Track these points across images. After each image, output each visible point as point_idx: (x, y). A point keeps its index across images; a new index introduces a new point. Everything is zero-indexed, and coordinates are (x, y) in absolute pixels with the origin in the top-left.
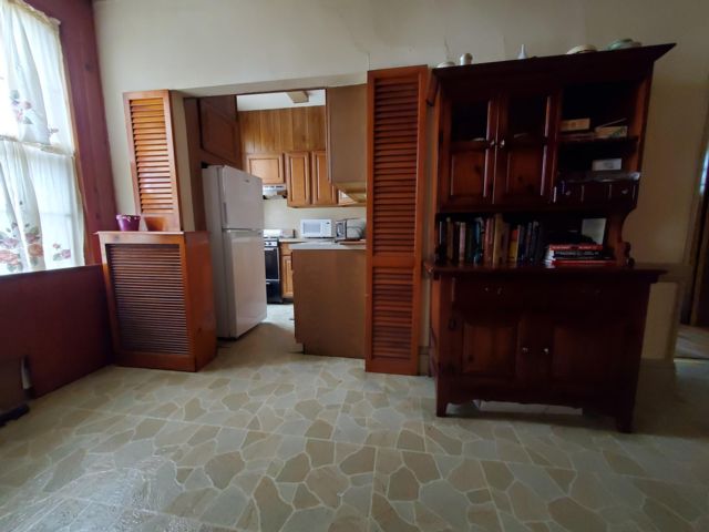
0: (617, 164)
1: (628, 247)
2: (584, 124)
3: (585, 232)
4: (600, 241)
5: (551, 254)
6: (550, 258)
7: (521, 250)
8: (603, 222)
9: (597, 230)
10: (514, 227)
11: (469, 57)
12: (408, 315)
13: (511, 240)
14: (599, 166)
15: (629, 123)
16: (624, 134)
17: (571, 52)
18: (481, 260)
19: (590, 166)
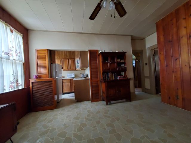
0: (124, 65)
1: (127, 76)
2: (119, 60)
3: (122, 74)
4: (124, 75)
5: (118, 77)
6: (118, 78)
7: (114, 77)
8: (123, 73)
9: (123, 74)
10: (113, 74)
11: (105, 51)
12: (98, 90)
13: (113, 76)
14: (122, 65)
15: (124, 60)
16: (124, 62)
17: (117, 52)
18: (109, 79)
19: (121, 65)
